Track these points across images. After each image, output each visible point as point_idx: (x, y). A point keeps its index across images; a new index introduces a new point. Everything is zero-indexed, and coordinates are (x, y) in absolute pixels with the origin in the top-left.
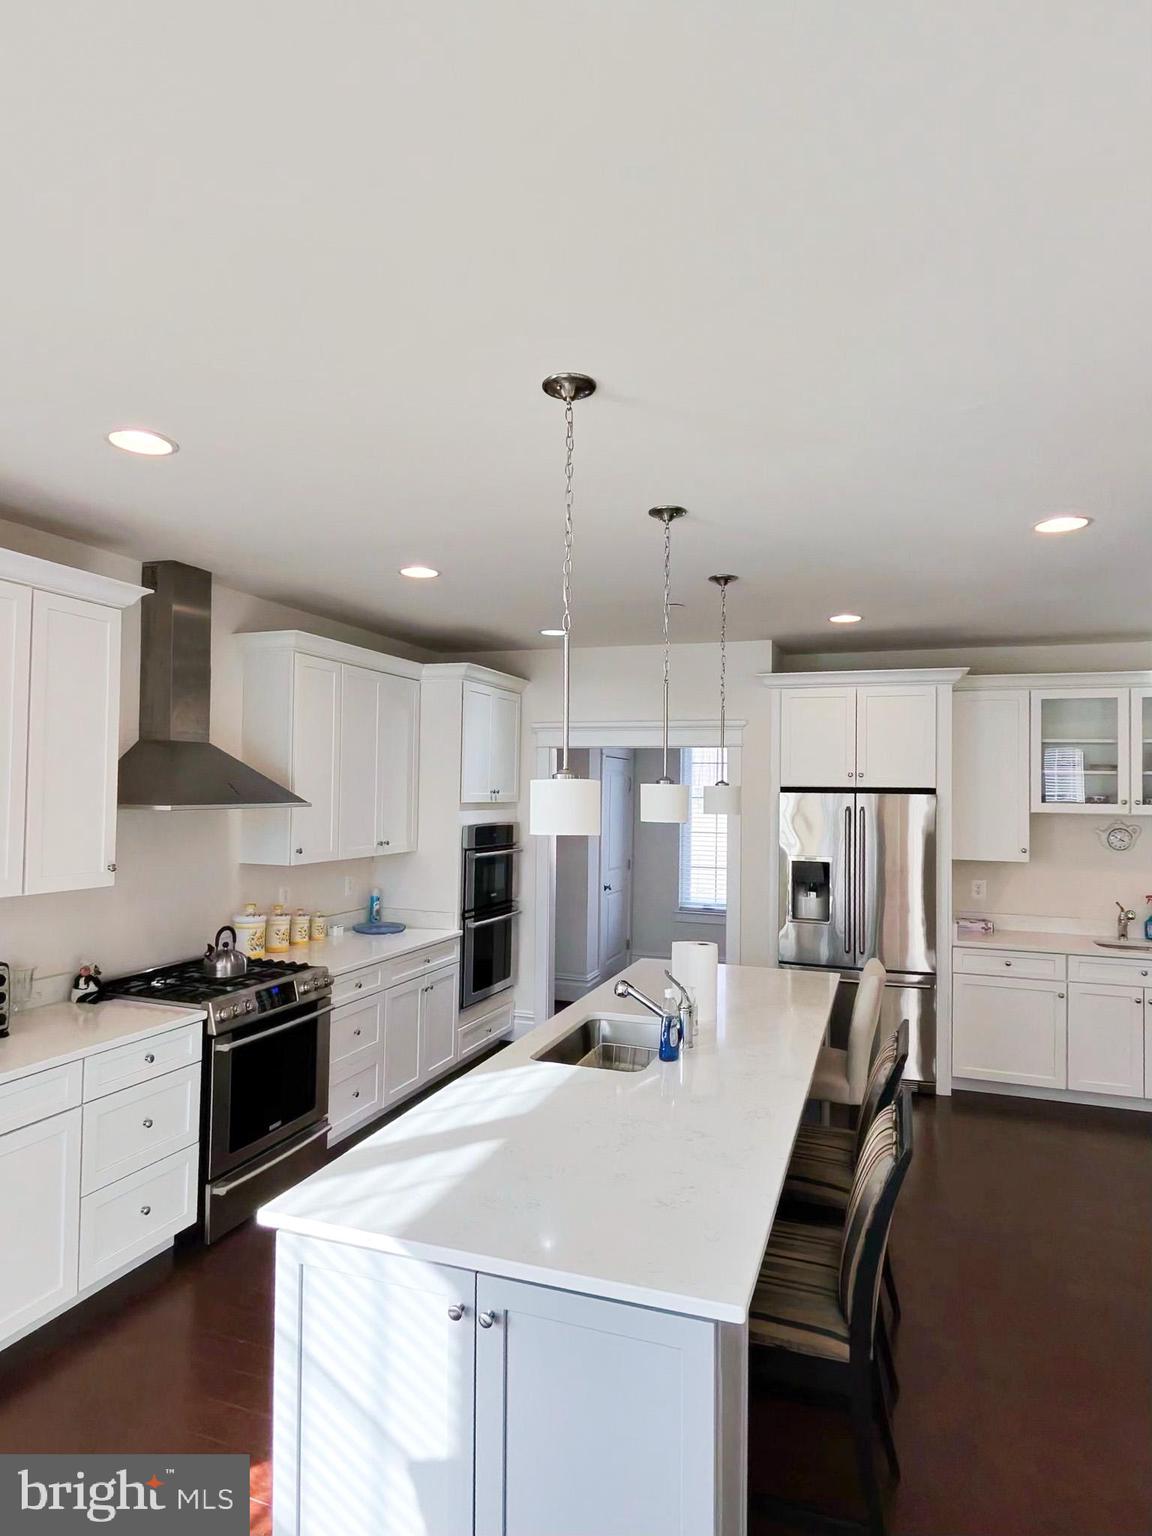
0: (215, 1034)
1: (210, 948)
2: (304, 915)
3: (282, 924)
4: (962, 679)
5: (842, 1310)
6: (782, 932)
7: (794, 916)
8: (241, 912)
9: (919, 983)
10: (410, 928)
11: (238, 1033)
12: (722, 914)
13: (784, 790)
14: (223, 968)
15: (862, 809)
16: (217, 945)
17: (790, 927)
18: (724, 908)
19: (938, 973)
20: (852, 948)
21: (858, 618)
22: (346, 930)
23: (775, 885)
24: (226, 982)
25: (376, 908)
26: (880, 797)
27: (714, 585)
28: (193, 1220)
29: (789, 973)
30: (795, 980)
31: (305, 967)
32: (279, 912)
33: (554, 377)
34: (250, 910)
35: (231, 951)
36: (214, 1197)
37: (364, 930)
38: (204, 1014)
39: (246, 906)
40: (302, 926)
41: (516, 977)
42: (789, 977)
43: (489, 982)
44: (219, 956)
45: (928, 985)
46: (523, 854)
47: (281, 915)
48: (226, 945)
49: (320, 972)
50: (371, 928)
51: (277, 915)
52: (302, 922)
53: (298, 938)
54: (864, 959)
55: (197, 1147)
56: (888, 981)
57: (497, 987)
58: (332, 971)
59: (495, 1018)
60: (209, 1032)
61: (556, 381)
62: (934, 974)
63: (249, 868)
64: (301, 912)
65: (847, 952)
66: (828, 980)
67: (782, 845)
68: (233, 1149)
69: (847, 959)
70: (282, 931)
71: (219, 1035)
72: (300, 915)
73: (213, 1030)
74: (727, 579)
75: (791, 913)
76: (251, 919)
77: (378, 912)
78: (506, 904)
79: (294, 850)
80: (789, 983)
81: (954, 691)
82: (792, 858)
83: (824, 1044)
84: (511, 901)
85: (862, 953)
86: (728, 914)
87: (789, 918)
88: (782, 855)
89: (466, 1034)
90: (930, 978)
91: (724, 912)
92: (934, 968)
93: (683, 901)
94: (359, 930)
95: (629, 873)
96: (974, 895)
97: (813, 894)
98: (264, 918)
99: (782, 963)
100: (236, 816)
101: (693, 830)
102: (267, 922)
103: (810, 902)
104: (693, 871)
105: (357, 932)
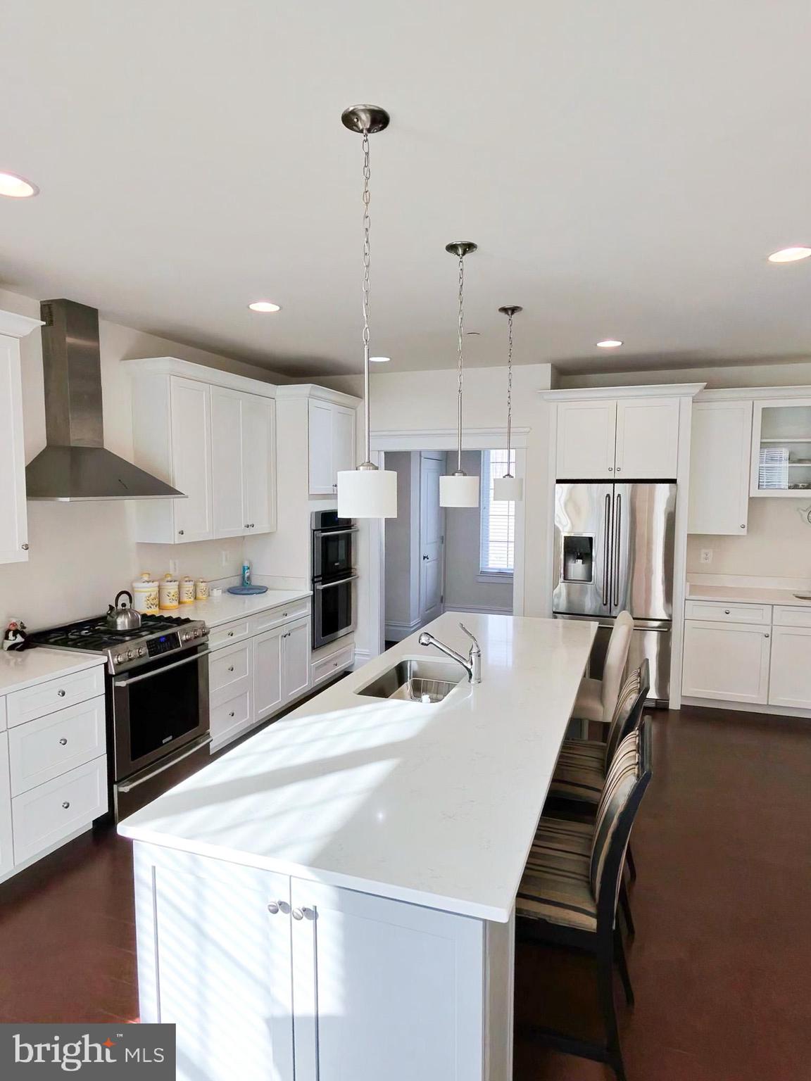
0: (114, 674)
1: (111, 608)
2: (190, 581)
3: (172, 588)
4: (701, 391)
5: (592, 892)
6: (556, 591)
7: (565, 578)
8: (139, 579)
9: (659, 627)
10: (271, 589)
11: (133, 672)
12: (510, 576)
13: (559, 481)
14: (122, 623)
15: (619, 496)
16: (117, 605)
17: (562, 587)
18: (512, 572)
19: (673, 619)
20: (609, 602)
21: (619, 343)
22: (224, 592)
23: (551, 553)
24: (124, 633)
25: (247, 575)
26: (633, 487)
27: (503, 315)
28: (106, 810)
29: (560, 621)
30: (564, 627)
31: (187, 621)
32: (169, 579)
33: (351, 109)
34: (146, 578)
35: (129, 609)
36: (120, 794)
37: (238, 591)
38: (105, 659)
39: (142, 574)
40: (188, 589)
41: (356, 624)
42: (560, 625)
43: (336, 629)
44: (119, 614)
45: (665, 629)
46: (359, 533)
47: (171, 582)
48: (124, 605)
49: (199, 625)
50: (243, 590)
51: (168, 581)
52: (188, 587)
53: (185, 598)
54: (618, 611)
55: (105, 758)
56: (635, 626)
57: (342, 632)
58: (208, 624)
59: (340, 655)
60: (110, 672)
61: (353, 113)
62: (671, 621)
63: (144, 546)
64: (187, 579)
65: (605, 605)
66: (589, 628)
67: (556, 523)
68: (134, 757)
69: (605, 610)
70: (173, 594)
71: (117, 675)
72: (186, 581)
73: (112, 671)
74: (514, 310)
75: (562, 575)
76: (146, 584)
77: (249, 578)
78: (346, 570)
79: (177, 533)
80: (561, 630)
81: (693, 402)
82: (564, 534)
83: (584, 676)
84: (351, 568)
85: (616, 605)
86: (514, 575)
87: (562, 579)
88: (557, 531)
89: (318, 668)
90: (667, 623)
91: (512, 574)
92: (670, 616)
93: (482, 567)
94: (233, 591)
95: (443, 545)
96: (703, 561)
97: (580, 561)
98: (156, 584)
99: (556, 614)
100: (131, 505)
101: (491, 513)
102: (159, 587)
103: (577, 567)
104: (491, 544)
105: (231, 593)
